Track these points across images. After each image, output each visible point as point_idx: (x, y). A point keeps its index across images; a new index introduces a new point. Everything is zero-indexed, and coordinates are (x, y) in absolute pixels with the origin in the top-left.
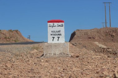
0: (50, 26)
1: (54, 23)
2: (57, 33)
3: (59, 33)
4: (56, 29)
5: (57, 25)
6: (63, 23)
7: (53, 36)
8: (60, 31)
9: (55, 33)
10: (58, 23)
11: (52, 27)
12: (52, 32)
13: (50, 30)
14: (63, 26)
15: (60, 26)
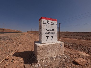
0: (44, 23)
1: (48, 20)
2: (51, 32)
3: (52, 32)
4: (50, 27)
5: (51, 23)
6: (57, 22)
7: (47, 35)
8: (54, 30)
9: (49, 32)
10: (52, 21)
11: (46, 24)
12: (46, 30)
13: (44, 28)
14: (56, 25)
15: (53, 24)
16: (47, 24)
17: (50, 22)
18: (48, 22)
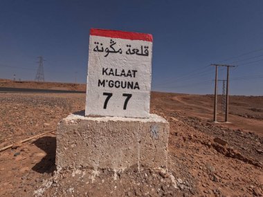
0: (97, 50)
1: (114, 40)
2: (123, 79)
3: (129, 79)
4: (122, 62)
5: (125, 49)
6: (150, 44)
7: (108, 89)
8: (135, 71)
9: (115, 79)
10: (128, 42)
11: (105, 53)
12: (104, 71)
13: (96, 64)
14: (147, 55)
15: (135, 52)
16: (108, 52)
17: (121, 43)
18: (113, 43)
